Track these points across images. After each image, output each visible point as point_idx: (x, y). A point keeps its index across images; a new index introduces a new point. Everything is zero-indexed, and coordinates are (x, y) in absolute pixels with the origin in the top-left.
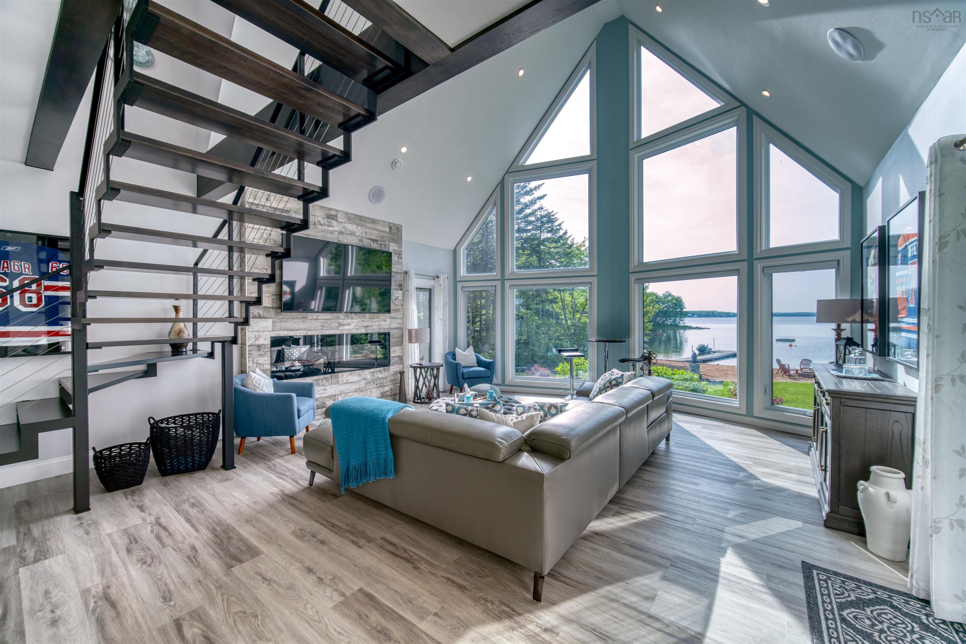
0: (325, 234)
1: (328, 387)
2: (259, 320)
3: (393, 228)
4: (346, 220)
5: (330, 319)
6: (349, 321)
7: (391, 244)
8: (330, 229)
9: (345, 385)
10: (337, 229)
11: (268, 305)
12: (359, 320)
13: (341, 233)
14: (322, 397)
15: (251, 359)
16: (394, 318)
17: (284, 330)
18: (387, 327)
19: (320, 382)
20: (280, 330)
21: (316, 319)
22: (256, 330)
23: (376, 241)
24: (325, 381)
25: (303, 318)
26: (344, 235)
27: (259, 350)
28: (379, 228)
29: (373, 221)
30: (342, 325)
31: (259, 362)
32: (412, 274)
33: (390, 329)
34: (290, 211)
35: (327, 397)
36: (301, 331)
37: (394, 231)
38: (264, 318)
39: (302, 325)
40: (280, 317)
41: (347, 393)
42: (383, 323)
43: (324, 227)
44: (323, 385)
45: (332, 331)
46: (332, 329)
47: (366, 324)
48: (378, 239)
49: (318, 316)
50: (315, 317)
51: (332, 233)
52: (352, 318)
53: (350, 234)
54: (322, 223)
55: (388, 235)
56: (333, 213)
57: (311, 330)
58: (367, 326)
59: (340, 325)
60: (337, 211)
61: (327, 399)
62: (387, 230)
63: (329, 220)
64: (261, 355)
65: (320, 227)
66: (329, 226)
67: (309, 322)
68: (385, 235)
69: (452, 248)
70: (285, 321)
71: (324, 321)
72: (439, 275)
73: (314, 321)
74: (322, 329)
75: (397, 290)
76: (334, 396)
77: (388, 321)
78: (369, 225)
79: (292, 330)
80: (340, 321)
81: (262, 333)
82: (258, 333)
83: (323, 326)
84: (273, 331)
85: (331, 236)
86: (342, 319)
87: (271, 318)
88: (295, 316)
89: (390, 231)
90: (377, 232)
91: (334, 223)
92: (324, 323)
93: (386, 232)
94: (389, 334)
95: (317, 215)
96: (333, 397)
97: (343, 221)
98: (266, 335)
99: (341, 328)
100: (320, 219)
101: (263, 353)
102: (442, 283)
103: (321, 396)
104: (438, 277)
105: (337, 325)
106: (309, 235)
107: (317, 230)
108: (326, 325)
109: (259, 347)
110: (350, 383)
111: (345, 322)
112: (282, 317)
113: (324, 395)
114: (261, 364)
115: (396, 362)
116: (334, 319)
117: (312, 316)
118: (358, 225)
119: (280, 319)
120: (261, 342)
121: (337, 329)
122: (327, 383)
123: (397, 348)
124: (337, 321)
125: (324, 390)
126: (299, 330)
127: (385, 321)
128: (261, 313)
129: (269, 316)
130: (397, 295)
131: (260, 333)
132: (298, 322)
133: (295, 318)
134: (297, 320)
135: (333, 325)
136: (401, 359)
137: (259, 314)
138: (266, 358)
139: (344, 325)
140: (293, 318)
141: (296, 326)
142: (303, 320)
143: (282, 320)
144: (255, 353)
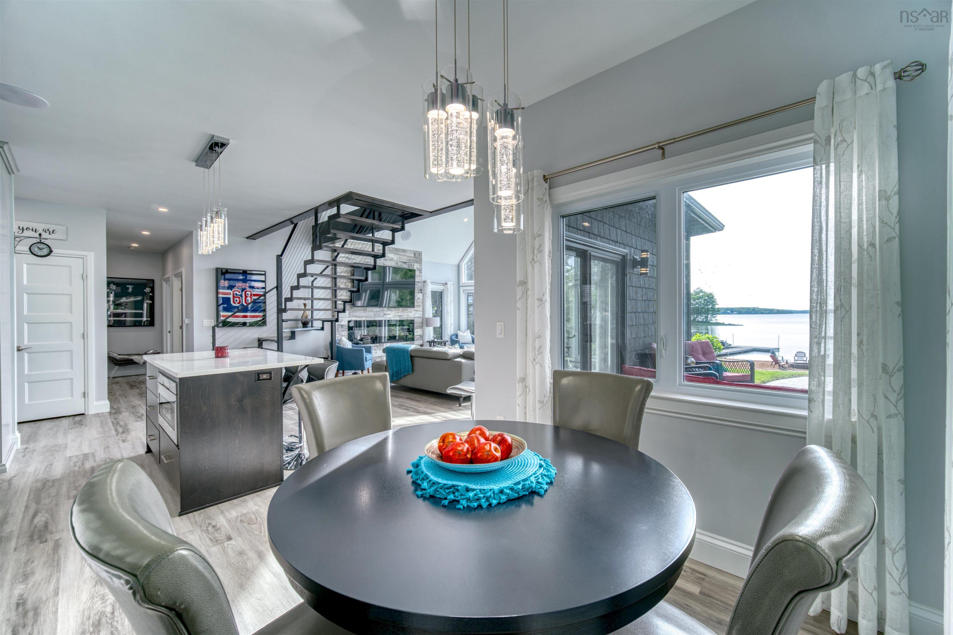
3: (417, 254)
5: (379, 311)
6: (390, 312)
7: (415, 264)
12: (395, 312)
15: (338, 333)
16: (417, 311)
17: (355, 317)
18: (413, 316)
20: (353, 317)
22: (340, 316)
23: (406, 263)
24: (376, 347)
27: (342, 328)
28: (407, 255)
29: (404, 251)
31: (342, 334)
32: (429, 282)
33: (414, 317)
35: (377, 357)
36: (363, 318)
37: (417, 255)
39: (364, 314)
42: (410, 314)
46: (380, 316)
47: (400, 314)
48: (407, 261)
50: (371, 310)
52: (392, 311)
53: (390, 260)
55: (413, 259)
57: (369, 317)
58: (400, 316)
59: (385, 314)
62: (413, 255)
64: (343, 331)
67: (368, 312)
68: (411, 258)
69: (457, 263)
70: (355, 312)
71: (376, 312)
72: (447, 282)
73: (370, 312)
75: (419, 293)
77: (413, 312)
78: (402, 253)
79: (360, 317)
80: (385, 312)
81: (344, 318)
83: (375, 315)
84: (349, 317)
87: (348, 310)
89: (414, 256)
90: (406, 257)
93: (412, 257)
94: (413, 320)
98: (345, 320)
99: (385, 316)
101: (344, 329)
102: (449, 288)
104: (446, 284)
105: (383, 314)
108: (377, 314)
109: (342, 326)
111: (388, 313)
112: (353, 309)
113: (376, 356)
114: (343, 336)
115: (418, 339)
116: (381, 311)
117: (369, 309)
118: (395, 254)
120: (343, 323)
122: (377, 349)
123: (419, 330)
124: (383, 312)
125: (376, 352)
127: (411, 312)
130: (419, 296)
131: (342, 318)
134: (361, 312)
136: (422, 337)
138: (345, 332)
140: (359, 310)
141: (361, 315)
142: (364, 311)
143: (353, 311)
144: (340, 329)
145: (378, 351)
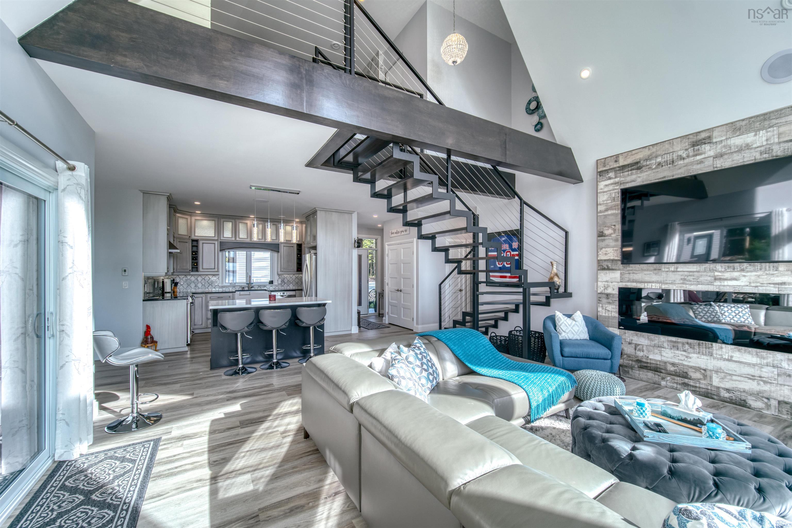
0: (689, 167)
2: (608, 272)
4: (729, 134)
5: (698, 272)
6: (736, 274)
8: (698, 158)
9: (727, 363)
10: (712, 153)
11: (616, 258)
12: (759, 273)
13: (720, 156)
14: (684, 365)
15: (600, 305)
17: (633, 282)
19: (680, 345)
20: (629, 281)
21: (674, 271)
22: (605, 280)
24: (687, 346)
25: (655, 270)
26: (726, 157)
27: (608, 298)
30: (720, 279)
31: (607, 308)
34: (639, 162)
35: (691, 367)
36: (653, 284)
38: (613, 270)
39: (655, 278)
40: (628, 269)
41: (731, 375)
43: (686, 161)
44: (684, 351)
46: (699, 283)
49: (677, 268)
50: (672, 269)
51: (701, 162)
52: (743, 270)
53: (742, 150)
54: (684, 155)
56: (703, 135)
57: (667, 283)
59: (718, 279)
60: (711, 130)
61: (690, 370)
63: (696, 148)
64: (609, 303)
65: (682, 162)
66: (696, 155)
67: (664, 274)
70: (633, 273)
71: (686, 273)
73: (671, 273)
74: (683, 283)
76: (705, 370)
80: (716, 274)
81: (611, 283)
82: (606, 283)
84: (621, 282)
85: (699, 166)
86: (720, 272)
87: (619, 270)
88: (645, 268)
91: (707, 147)
92: (688, 276)
95: (675, 150)
96: (703, 371)
97: (724, 138)
98: (614, 286)
99: (717, 283)
100: (680, 153)
101: (611, 301)
103: (681, 362)
106: (665, 177)
107: (677, 167)
109: (608, 295)
110: (736, 362)
111: (727, 275)
112: (630, 269)
113: (685, 363)
114: (609, 311)
116: (705, 271)
117: (669, 268)
118: (758, 130)
119: (629, 270)
120: (609, 291)
121: (710, 283)
122: (690, 350)
124: (709, 274)
125: (687, 357)
126: (650, 282)
128: (610, 266)
129: (617, 268)
131: (608, 283)
132: (650, 274)
133: (645, 270)
134: (649, 272)
135: (701, 279)
137: (607, 266)
138: (614, 307)
139: (726, 279)
140: (642, 270)
141: (647, 279)
142: (655, 272)
143: (630, 272)
144: (604, 300)
145: (695, 356)
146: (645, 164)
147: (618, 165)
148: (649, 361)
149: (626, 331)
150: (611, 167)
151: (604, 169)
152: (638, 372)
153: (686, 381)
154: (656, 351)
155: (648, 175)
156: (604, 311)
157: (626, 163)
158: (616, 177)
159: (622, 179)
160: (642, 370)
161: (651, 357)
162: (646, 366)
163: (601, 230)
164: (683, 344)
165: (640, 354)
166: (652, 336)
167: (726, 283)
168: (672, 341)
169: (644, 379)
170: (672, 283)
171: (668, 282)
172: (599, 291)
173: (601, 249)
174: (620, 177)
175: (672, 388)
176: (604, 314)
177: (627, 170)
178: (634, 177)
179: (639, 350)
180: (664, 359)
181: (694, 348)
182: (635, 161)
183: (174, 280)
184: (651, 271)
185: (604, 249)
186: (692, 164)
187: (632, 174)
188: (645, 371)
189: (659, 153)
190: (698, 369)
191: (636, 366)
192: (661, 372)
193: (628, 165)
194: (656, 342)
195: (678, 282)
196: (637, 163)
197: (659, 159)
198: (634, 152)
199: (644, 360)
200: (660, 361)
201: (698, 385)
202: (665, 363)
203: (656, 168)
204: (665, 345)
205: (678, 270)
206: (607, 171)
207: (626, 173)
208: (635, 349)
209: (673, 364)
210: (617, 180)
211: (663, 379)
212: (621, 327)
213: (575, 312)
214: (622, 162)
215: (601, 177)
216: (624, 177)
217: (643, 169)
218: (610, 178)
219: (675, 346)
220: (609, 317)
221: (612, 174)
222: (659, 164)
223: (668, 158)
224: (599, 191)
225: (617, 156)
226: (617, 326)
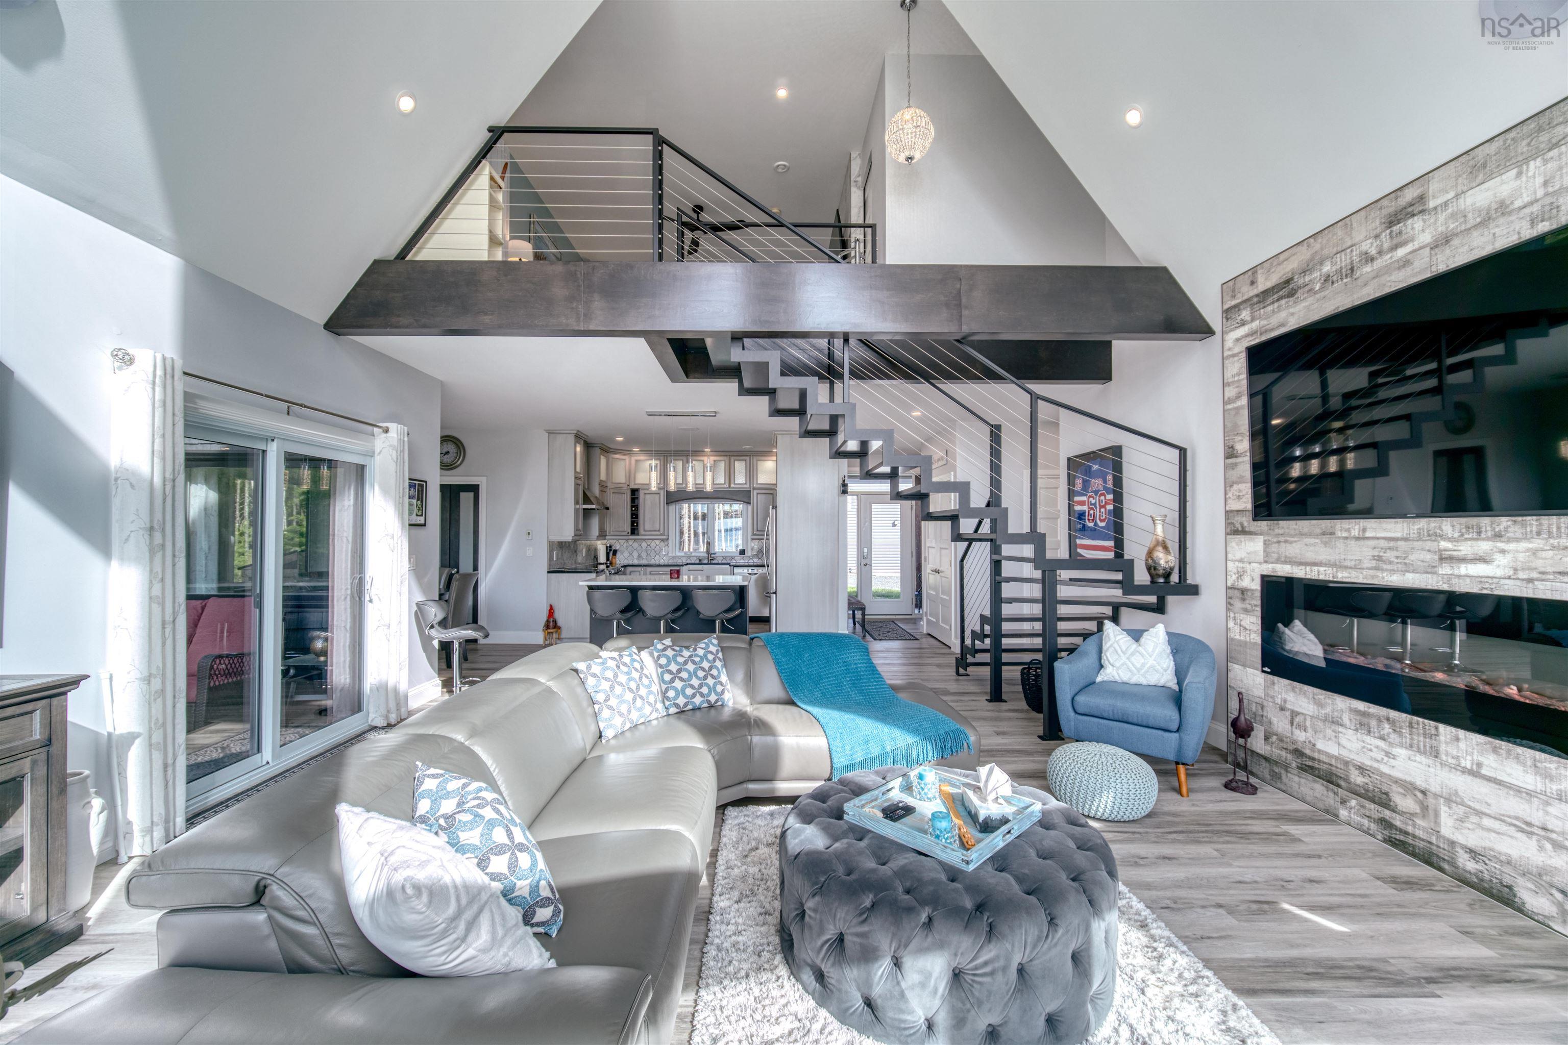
0: (1383, 279)
1: (1402, 752)
2: (1242, 537)
4: (1462, 183)
5: (1405, 539)
6: (1483, 547)
8: (1401, 252)
9: (1469, 778)
10: (1426, 238)
11: (1248, 507)
13: (1445, 240)
14: (1382, 774)
15: (1232, 615)
17: (1285, 562)
19: (1373, 723)
20: (1278, 561)
21: (1358, 539)
22: (1238, 556)
25: (1324, 534)
26: (1456, 242)
27: (1243, 600)
30: (1451, 559)
31: (1243, 623)
34: (1292, 279)
35: (1397, 781)
36: (1322, 569)
38: (1250, 533)
39: (1322, 553)
40: (1275, 532)
41: (1479, 813)
43: (1378, 264)
44: (1382, 738)
45: (1410, 576)
46: (1409, 568)
49: (1364, 530)
50: (1355, 533)
51: (1405, 263)
52: (1498, 536)
54: (1373, 251)
56: (1410, 195)
57: (1346, 567)
59: (1446, 558)
60: (1424, 179)
61: (1395, 788)
63: (1396, 228)
64: (1246, 611)
65: (1368, 269)
66: (1395, 248)
67: (1340, 544)
70: (1286, 542)
71: (1383, 543)
73: (1353, 542)
74: (1377, 568)
76: (1424, 792)
79: (1306, 564)
80: (1444, 544)
81: (1248, 566)
82: (1241, 565)
83: (1379, 559)
84: (1266, 562)
85: (1401, 274)
86: (1450, 540)
87: (1261, 534)
88: (1306, 530)
91: (1416, 223)
92: (1385, 550)
95: (1356, 240)
96: (1419, 795)
97: (1451, 194)
98: (1253, 570)
99: (1445, 569)
100: (1365, 246)
101: (1249, 607)
103: (1376, 765)
106: (1337, 309)
107: (1359, 282)
108: (1390, 555)
109: (1243, 591)
111: (1465, 549)
112: (1281, 532)
114: (1246, 629)
116: (1419, 539)
117: (1348, 530)
119: (1279, 536)
120: (1246, 583)
121: (1431, 570)
122: (1394, 737)
124: (1429, 545)
125: (1388, 754)
126: (1315, 564)
128: (1246, 524)
129: (1257, 530)
131: (1244, 565)
132: (1314, 545)
133: (1306, 536)
134: (1312, 541)
135: (1412, 557)
137: (1241, 526)
138: (1254, 619)
139: (1463, 560)
140: (1302, 534)
141: (1310, 556)
142: (1323, 539)
143: (1282, 539)
144: (1238, 604)
146: (1301, 281)
147: (1255, 292)
148: (1316, 755)
149: (1276, 679)
150: (1245, 297)
151: (1234, 303)
152: (1296, 779)
153: (1387, 814)
154: (1329, 732)
155: (1308, 308)
156: (1237, 628)
157: (1269, 285)
158: (1253, 320)
159: (1264, 322)
160: (1304, 774)
161: (1320, 745)
162: (1312, 768)
163: (1231, 443)
164: (1379, 720)
165: (1301, 736)
166: (1321, 694)
167: (1463, 569)
168: (1357, 712)
169: (1308, 799)
170: (1355, 568)
171: (1346, 564)
172: (1229, 584)
173: (1231, 486)
174: (1260, 318)
175: (1360, 828)
176: (1237, 637)
177: (1270, 300)
178: (1283, 314)
179: (1299, 726)
180: (1345, 754)
181: (1400, 734)
182: (1284, 278)
183: (610, 547)
184: (1316, 536)
185: (1235, 487)
186: (1387, 269)
187: (1279, 309)
188: (1310, 777)
189: (1326, 252)
190: (1410, 788)
191: (1294, 765)
192: (1339, 786)
193: (1273, 288)
194: (1328, 710)
195: (1366, 564)
196: (1288, 282)
197: (1327, 268)
198: (1282, 257)
199: (1308, 752)
200: (1337, 758)
201: (1410, 829)
202: (1347, 763)
203: (1322, 288)
204: (1346, 719)
205: (1368, 534)
206: (1237, 307)
207: (1270, 308)
208: (1292, 724)
209: (1362, 769)
210: (1255, 325)
211: (1343, 802)
212: (1266, 669)
213: (1153, 626)
214: (1263, 283)
215: (1229, 323)
216: (1267, 317)
217: (1298, 294)
218: (1243, 323)
219: (1363, 726)
220: (1246, 642)
221: (1245, 314)
222: (1327, 279)
223: (1343, 261)
224: (1225, 355)
225: (1254, 270)
226: (1259, 666)
